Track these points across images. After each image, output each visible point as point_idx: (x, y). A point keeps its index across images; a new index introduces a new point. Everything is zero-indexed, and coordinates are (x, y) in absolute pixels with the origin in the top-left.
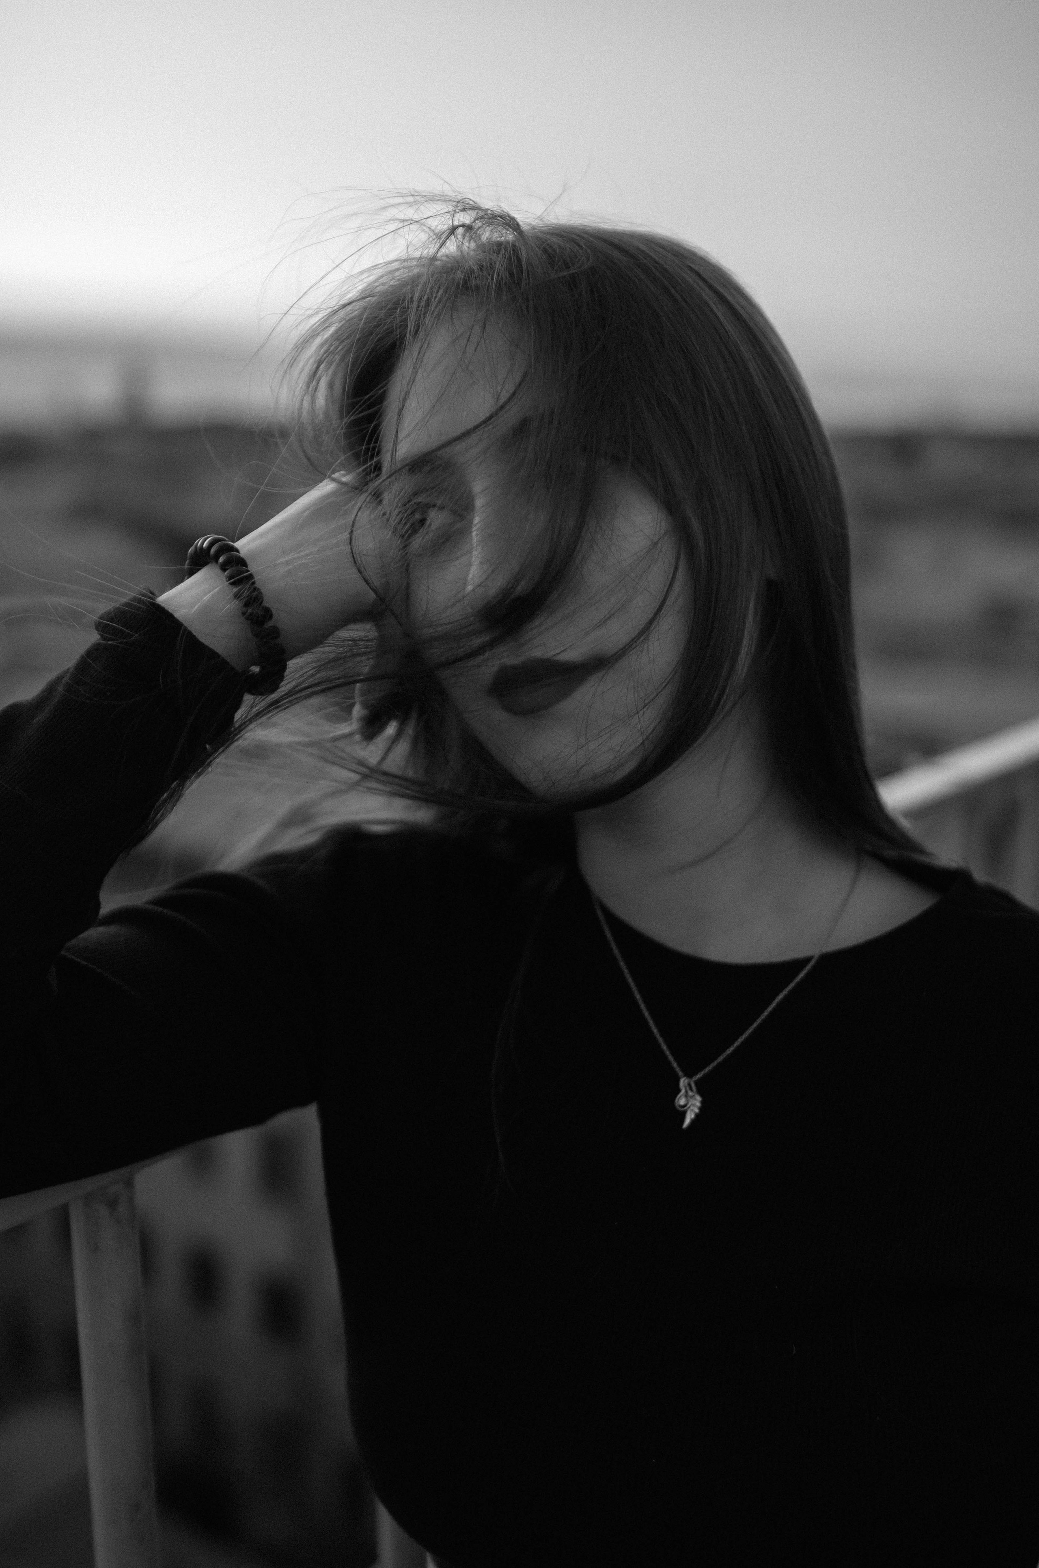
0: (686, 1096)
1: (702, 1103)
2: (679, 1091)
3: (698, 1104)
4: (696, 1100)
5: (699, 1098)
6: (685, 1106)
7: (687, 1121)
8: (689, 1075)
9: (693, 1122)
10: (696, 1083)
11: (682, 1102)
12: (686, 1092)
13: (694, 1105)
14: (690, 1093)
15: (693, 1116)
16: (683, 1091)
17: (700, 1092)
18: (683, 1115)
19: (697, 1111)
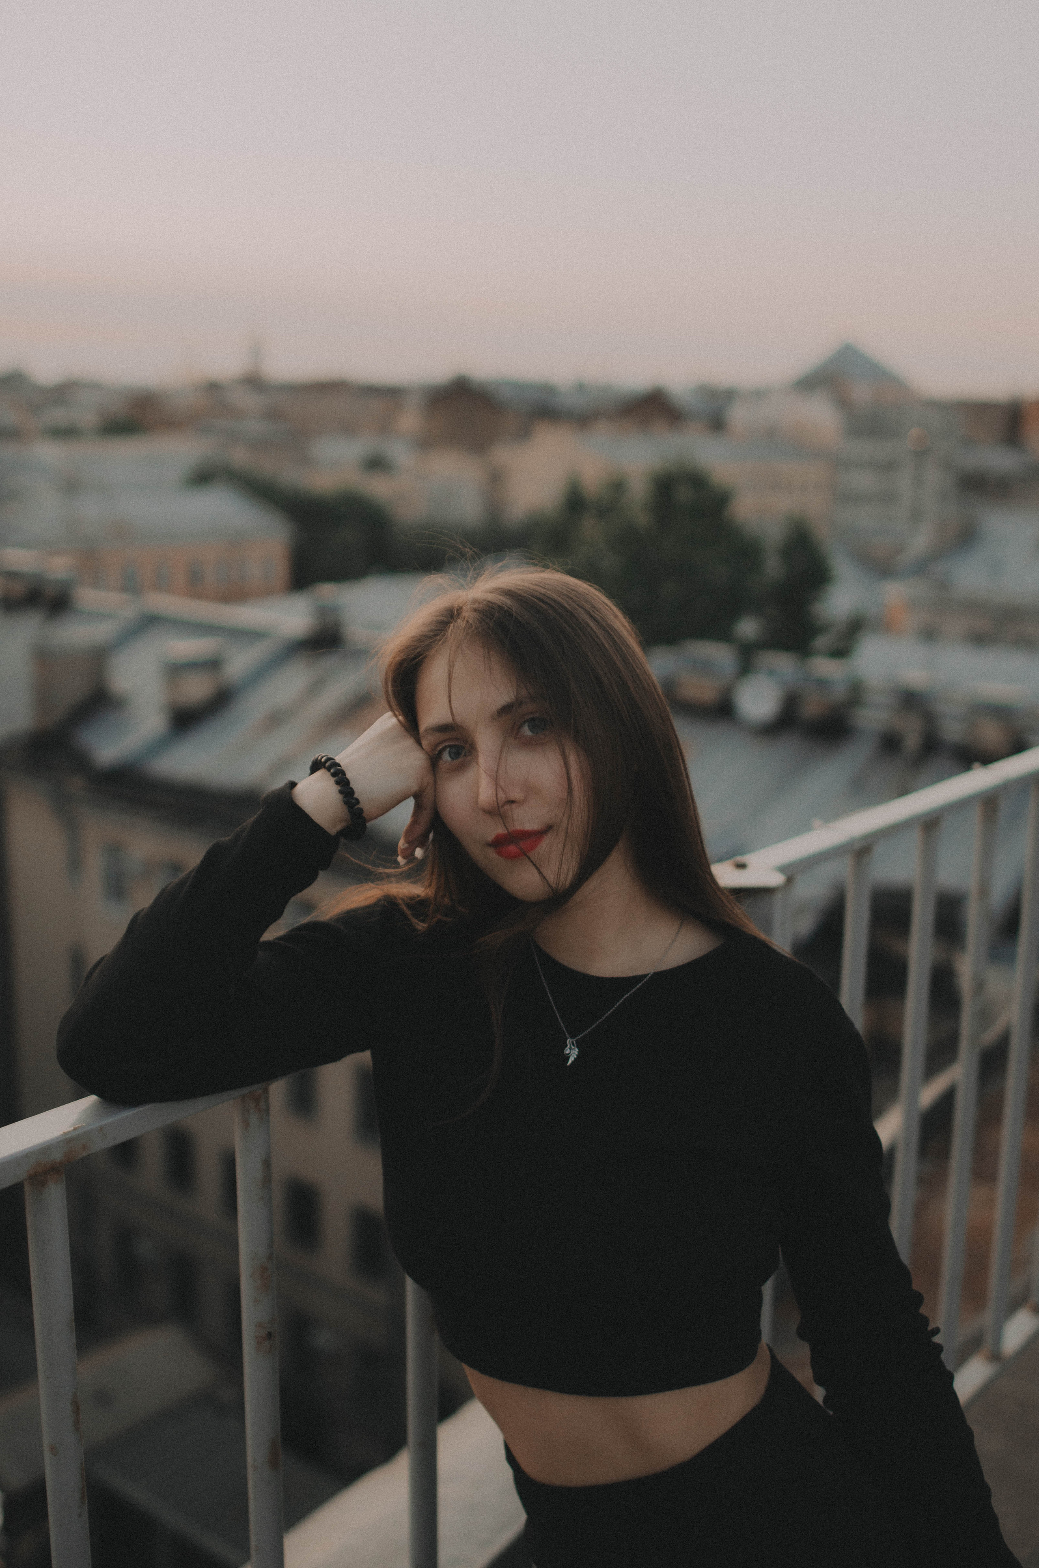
0: (570, 1048)
1: (578, 1052)
2: (567, 1046)
3: (577, 1053)
4: (575, 1050)
5: (577, 1050)
6: (569, 1053)
7: (570, 1062)
8: (572, 1037)
9: (573, 1062)
10: (577, 1042)
11: (567, 1052)
12: (570, 1047)
13: (574, 1053)
14: (573, 1047)
15: (573, 1059)
16: (569, 1046)
17: (578, 1047)
18: (569, 1058)
19: (575, 1057)
